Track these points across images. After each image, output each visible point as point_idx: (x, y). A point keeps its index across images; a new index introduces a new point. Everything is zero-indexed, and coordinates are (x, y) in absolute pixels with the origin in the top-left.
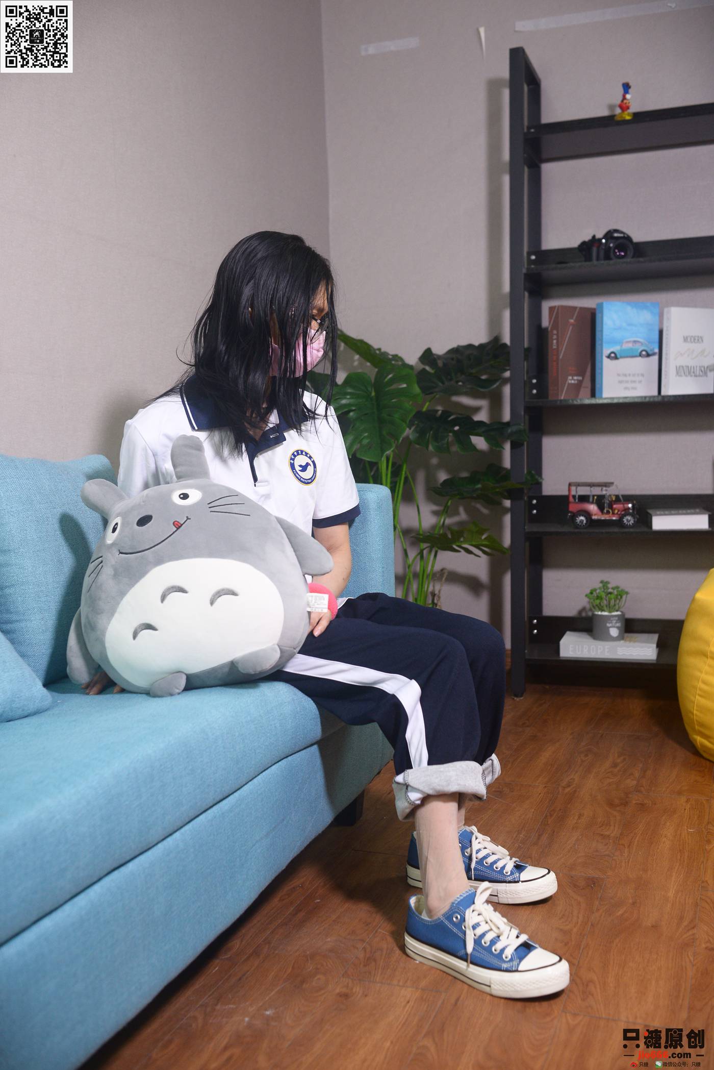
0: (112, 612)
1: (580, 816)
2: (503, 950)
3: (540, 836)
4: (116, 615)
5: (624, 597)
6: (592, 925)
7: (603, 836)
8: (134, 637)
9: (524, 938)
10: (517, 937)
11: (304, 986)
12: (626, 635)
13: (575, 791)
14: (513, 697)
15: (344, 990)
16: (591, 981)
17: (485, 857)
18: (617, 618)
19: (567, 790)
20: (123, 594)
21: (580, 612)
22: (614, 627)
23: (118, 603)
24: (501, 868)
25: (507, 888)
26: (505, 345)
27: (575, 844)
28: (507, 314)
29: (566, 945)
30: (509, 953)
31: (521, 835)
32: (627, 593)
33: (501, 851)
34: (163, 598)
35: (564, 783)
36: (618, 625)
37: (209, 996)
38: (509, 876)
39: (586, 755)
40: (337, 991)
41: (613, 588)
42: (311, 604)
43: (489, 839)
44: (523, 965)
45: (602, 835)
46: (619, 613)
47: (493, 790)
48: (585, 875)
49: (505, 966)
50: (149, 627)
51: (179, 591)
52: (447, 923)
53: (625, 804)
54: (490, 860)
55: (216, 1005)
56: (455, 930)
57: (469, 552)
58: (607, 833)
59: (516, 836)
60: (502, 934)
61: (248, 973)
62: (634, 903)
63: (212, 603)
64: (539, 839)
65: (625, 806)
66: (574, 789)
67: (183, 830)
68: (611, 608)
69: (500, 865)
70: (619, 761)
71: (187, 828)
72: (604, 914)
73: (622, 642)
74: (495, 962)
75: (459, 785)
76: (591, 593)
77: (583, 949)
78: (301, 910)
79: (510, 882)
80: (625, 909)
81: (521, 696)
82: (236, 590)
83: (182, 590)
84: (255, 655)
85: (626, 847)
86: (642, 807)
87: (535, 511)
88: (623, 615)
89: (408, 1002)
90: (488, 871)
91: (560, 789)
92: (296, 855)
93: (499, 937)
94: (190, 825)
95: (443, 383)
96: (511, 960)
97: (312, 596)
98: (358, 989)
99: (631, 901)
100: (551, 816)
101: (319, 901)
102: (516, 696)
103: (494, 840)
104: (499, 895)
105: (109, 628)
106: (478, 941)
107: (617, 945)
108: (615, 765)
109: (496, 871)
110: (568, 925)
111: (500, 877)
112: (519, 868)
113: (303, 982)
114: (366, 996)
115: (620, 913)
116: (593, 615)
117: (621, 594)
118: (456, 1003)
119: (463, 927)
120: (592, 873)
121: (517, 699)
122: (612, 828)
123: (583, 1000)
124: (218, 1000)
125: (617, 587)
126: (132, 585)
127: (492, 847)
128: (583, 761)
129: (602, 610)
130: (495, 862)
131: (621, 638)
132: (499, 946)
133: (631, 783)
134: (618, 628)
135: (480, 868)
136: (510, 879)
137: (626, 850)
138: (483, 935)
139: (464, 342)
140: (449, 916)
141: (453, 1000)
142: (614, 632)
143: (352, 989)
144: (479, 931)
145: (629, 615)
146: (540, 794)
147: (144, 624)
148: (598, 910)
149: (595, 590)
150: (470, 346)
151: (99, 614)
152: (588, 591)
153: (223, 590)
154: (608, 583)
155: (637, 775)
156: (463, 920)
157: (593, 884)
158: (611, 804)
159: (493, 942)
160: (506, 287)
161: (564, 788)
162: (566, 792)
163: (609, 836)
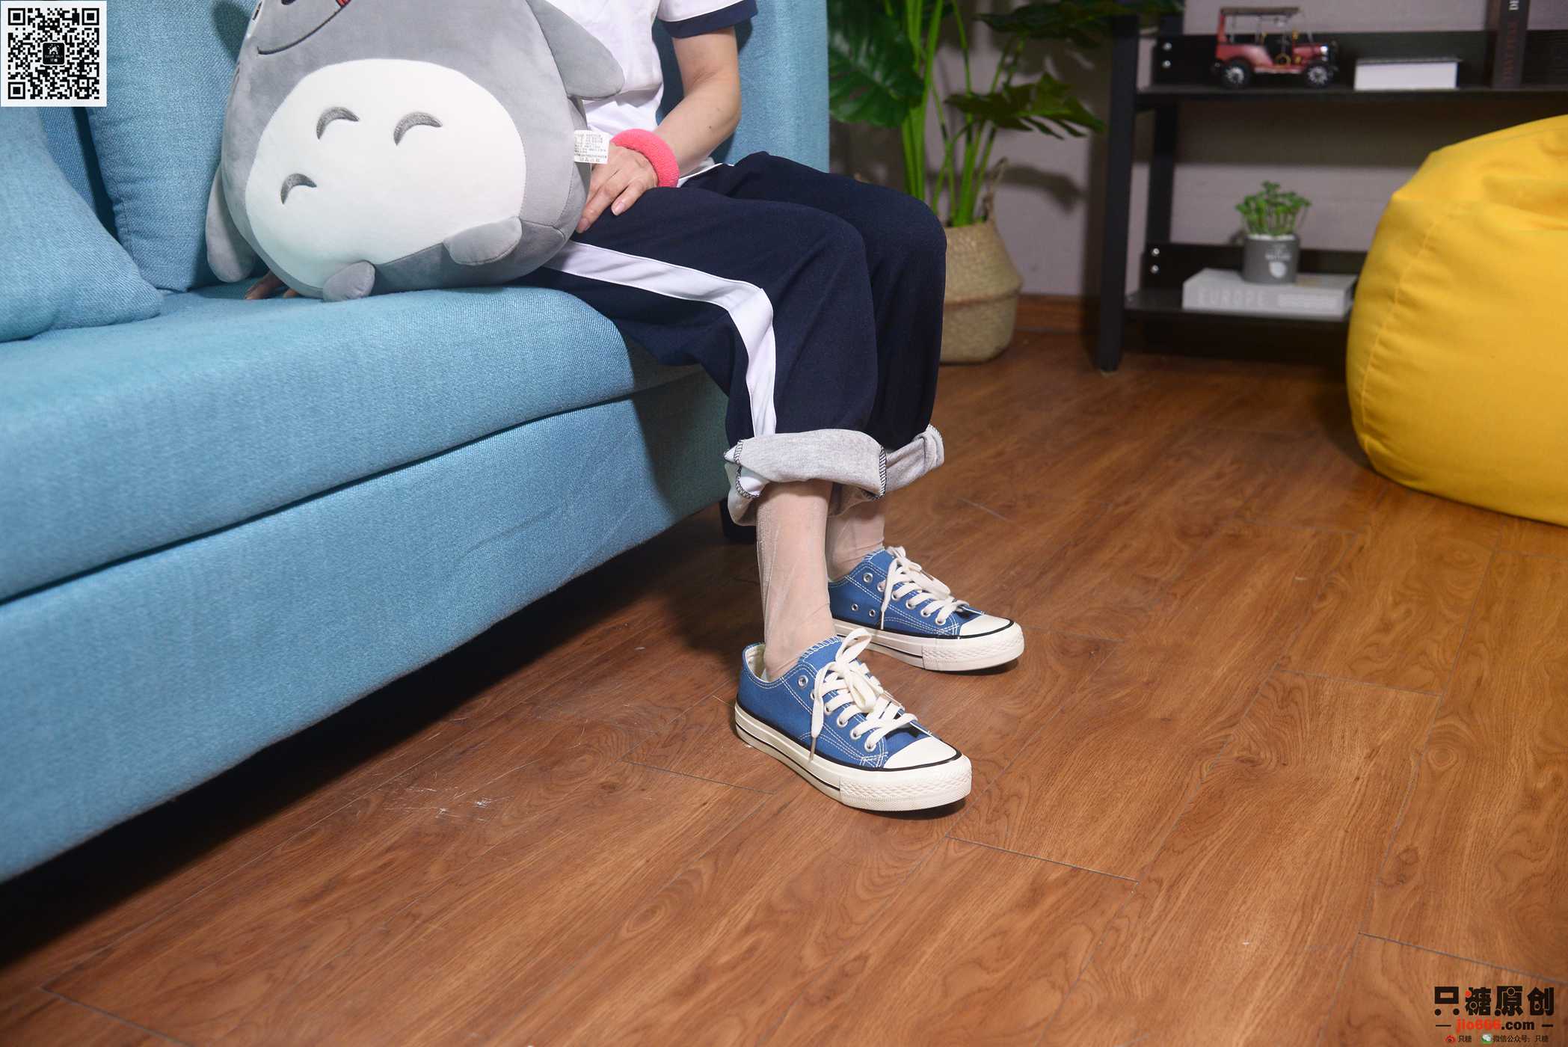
0: (251, 155)
1: (1125, 547)
2: (866, 735)
3: (1042, 574)
4: (257, 161)
5: (1302, 209)
6: (1062, 711)
7: (1147, 580)
8: (284, 198)
9: (907, 718)
10: (897, 716)
11: (556, 769)
12: (1301, 277)
13: (1134, 511)
14: (1098, 371)
15: (614, 780)
16: (1018, 796)
17: (908, 596)
18: (1283, 246)
19: (1122, 509)
20: (262, 123)
21: (1234, 238)
22: (1277, 260)
23: (257, 140)
24: (932, 614)
25: (937, 646)
27: (1093, 590)
29: (1002, 738)
30: (873, 740)
31: (1011, 573)
32: (1307, 204)
33: (938, 587)
34: (320, 130)
35: (1120, 500)
36: (1287, 257)
37: (403, 774)
38: (943, 627)
39: (1178, 460)
40: (602, 780)
41: (1284, 195)
42: (580, 149)
43: (920, 568)
44: (892, 762)
45: (1145, 578)
46: (1290, 238)
47: (1001, 504)
48: (1088, 637)
49: (865, 759)
50: (304, 181)
51: (343, 118)
52: (788, 687)
53: (1207, 533)
54: (916, 601)
55: (408, 786)
56: (800, 700)
57: (1046, 130)
58: (1155, 576)
59: (1005, 572)
60: (871, 710)
61: (482, 744)
62: (1147, 684)
63: (397, 138)
64: (1038, 578)
65: (1206, 536)
66: (1133, 509)
67: (303, 508)
68: (1274, 231)
69: (930, 609)
70: (1228, 470)
71: (312, 506)
72: (1090, 695)
73: (1290, 287)
74: (852, 753)
75: (820, 466)
76: (1247, 203)
77: (1030, 745)
78: (607, 660)
79: (943, 637)
80: (1128, 691)
81: (1115, 369)
82: (438, 116)
83: (350, 117)
84: (477, 233)
85: (1178, 596)
86: (1235, 541)
87: (1167, 63)
88: (1297, 241)
89: (705, 804)
90: (911, 618)
91: (1110, 508)
92: (580, 572)
93: (865, 715)
94: (321, 502)
96: (876, 752)
97: (582, 136)
98: (636, 780)
99: (1145, 680)
100: (1076, 546)
101: (642, 648)
102: (1106, 369)
103: (929, 570)
104: (924, 656)
105: (249, 183)
106: (829, 719)
107: (1088, 744)
108: (1219, 476)
109: (923, 619)
110: (1020, 708)
111: (928, 628)
112: (965, 616)
113: (555, 763)
114: (643, 790)
115: (1118, 695)
116: (1247, 240)
117: (1296, 205)
118: (779, 811)
119: (811, 695)
120: (1102, 634)
121: (1104, 374)
122: (1168, 568)
123: (989, 822)
124: (416, 779)
125: (1293, 194)
126: (273, 108)
127: (922, 580)
128: (1167, 468)
129: (1261, 232)
130: (923, 604)
131: (1290, 279)
132: (861, 729)
133: (1233, 503)
134: (1286, 263)
135: (898, 611)
136: (943, 631)
137: (1176, 603)
138: (840, 710)
140: (793, 677)
141: (775, 808)
142: (1277, 269)
143: (627, 778)
144: (834, 704)
145: (1307, 244)
146: (1073, 513)
147: (295, 175)
148: (1083, 689)
149: (1254, 198)
151: (234, 160)
152: (1240, 200)
153: (414, 116)
154: (1277, 186)
155: (1249, 491)
156: (811, 685)
157: (1095, 648)
158: (1184, 533)
159: (853, 721)
161: (1118, 506)
162: (1117, 512)
163: (1156, 580)
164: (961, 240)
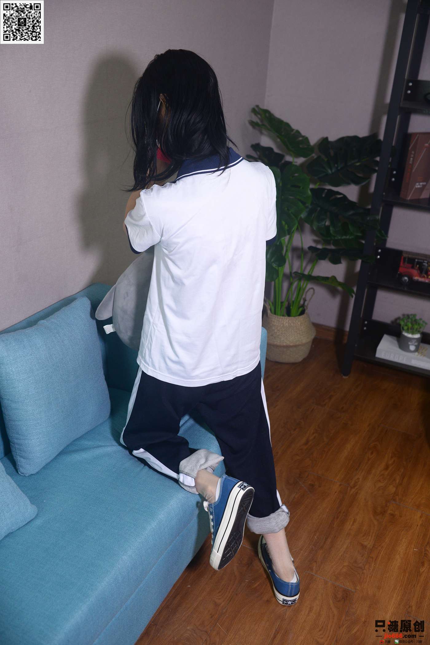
1: (355, 521)
3: (326, 539)
5: (424, 326)
7: (364, 547)
12: (421, 345)
13: (357, 493)
14: (342, 375)
19: (353, 490)
22: (413, 345)
26: (380, 140)
27: (344, 552)
28: (385, 119)
31: (316, 537)
35: (352, 483)
39: (372, 453)
46: (418, 336)
47: (309, 482)
48: (344, 587)
53: (383, 513)
58: (365, 543)
59: (313, 537)
64: (325, 542)
65: (383, 515)
66: (356, 491)
70: (390, 462)
72: (345, 630)
73: (416, 353)
78: (178, 594)
80: (358, 627)
81: (347, 376)
85: (374, 560)
86: (393, 519)
87: (379, 257)
91: (349, 489)
95: (331, 169)
99: (363, 620)
100: (337, 518)
101: (189, 586)
102: (345, 375)
108: (387, 468)
115: (355, 631)
117: (422, 324)
120: (348, 585)
121: (344, 377)
122: (370, 538)
125: (421, 319)
128: (369, 459)
129: (408, 333)
131: (416, 350)
133: (392, 489)
134: (416, 344)
137: (373, 564)
139: (351, 133)
142: (413, 348)
146: (336, 492)
148: (343, 625)
150: (355, 138)
155: (398, 480)
157: (346, 596)
158: (375, 513)
160: (388, 100)
161: (352, 488)
162: (351, 492)
163: (366, 547)
164: (294, 322)
